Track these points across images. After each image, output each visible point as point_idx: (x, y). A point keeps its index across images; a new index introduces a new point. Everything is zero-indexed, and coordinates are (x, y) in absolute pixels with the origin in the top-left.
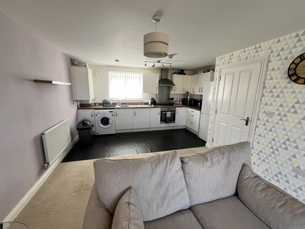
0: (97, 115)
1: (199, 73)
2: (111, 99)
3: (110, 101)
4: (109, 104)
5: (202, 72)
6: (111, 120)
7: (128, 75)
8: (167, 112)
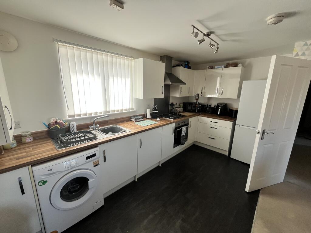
0: (44, 183)
1: (216, 67)
2: (70, 116)
3: (69, 121)
4: (68, 130)
5: (223, 66)
6: (93, 178)
7: (109, 59)
8: (182, 128)
